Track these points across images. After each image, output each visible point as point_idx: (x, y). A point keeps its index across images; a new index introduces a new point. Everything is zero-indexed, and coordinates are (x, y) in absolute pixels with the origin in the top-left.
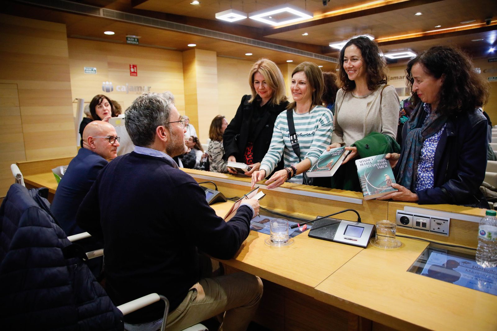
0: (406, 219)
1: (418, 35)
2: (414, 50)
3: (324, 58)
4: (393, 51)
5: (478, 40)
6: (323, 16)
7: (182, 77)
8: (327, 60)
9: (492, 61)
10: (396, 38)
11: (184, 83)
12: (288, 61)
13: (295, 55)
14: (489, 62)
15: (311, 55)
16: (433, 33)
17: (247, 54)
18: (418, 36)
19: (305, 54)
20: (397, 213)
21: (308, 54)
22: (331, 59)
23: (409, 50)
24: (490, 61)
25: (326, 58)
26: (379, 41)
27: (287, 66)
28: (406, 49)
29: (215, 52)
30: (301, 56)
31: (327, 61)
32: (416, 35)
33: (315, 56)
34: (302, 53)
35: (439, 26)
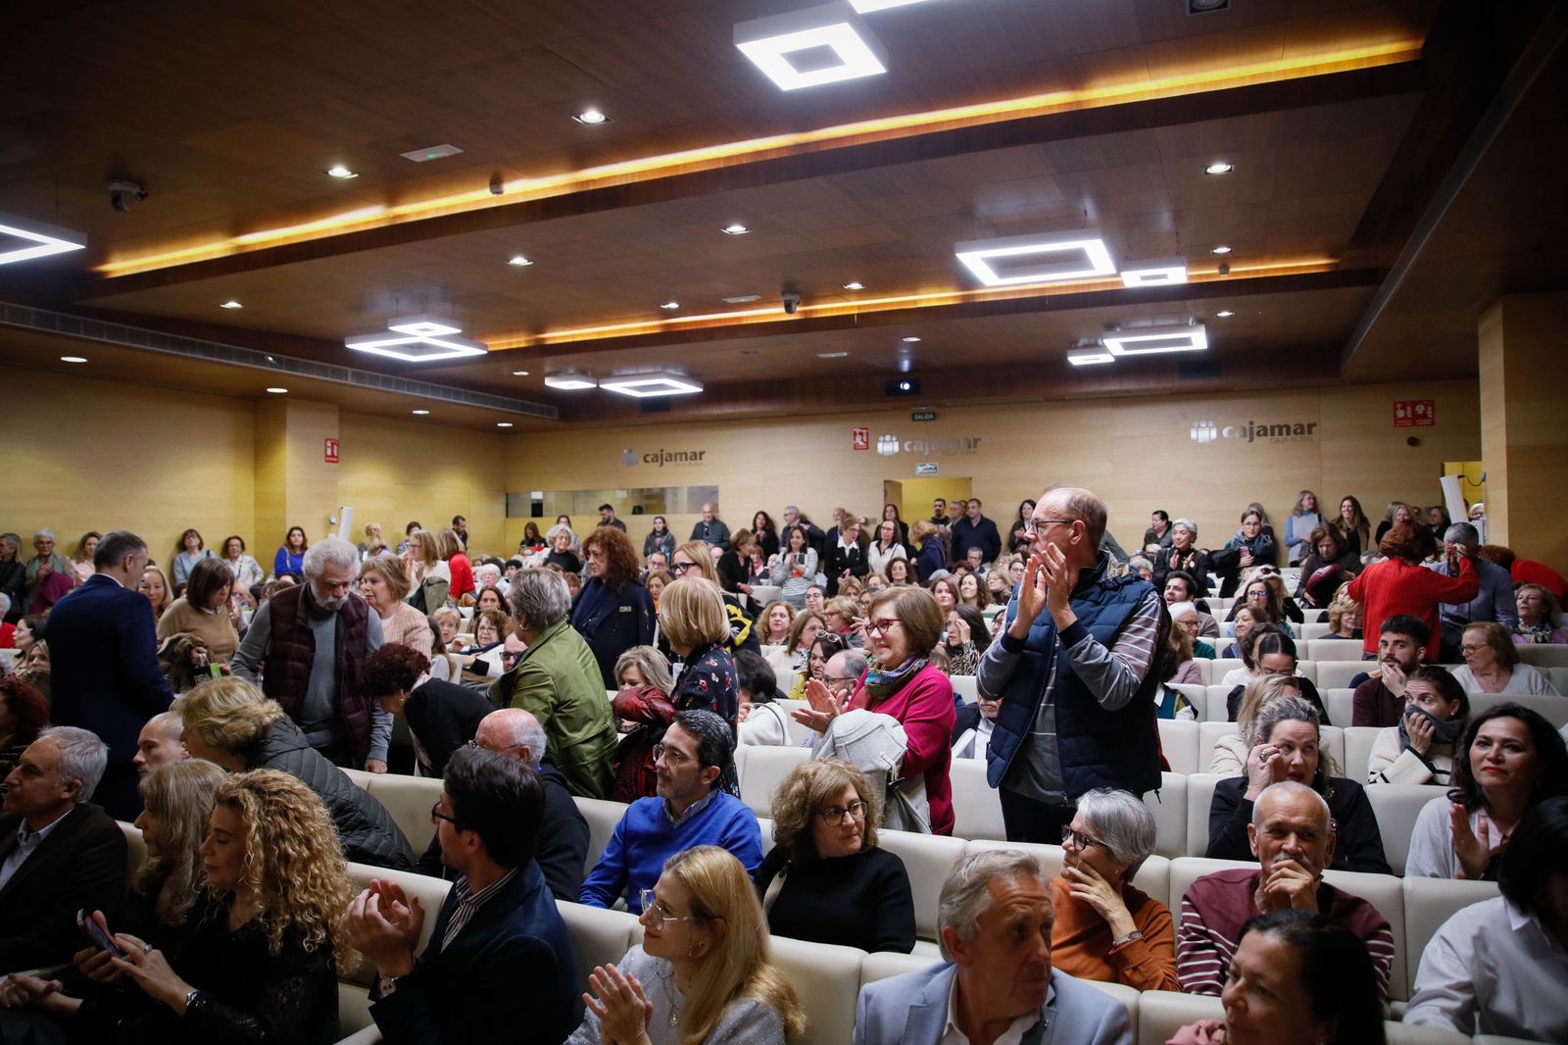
1: (650, 327)
2: (691, 376)
5: (833, 355)
6: (233, 248)
9: (919, 417)
10: (592, 334)
14: (913, 419)
16: (686, 324)
18: (648, 332)
24: (916, 417)
26: (549, 339)
32: (645, 328)
35: (673, 305)
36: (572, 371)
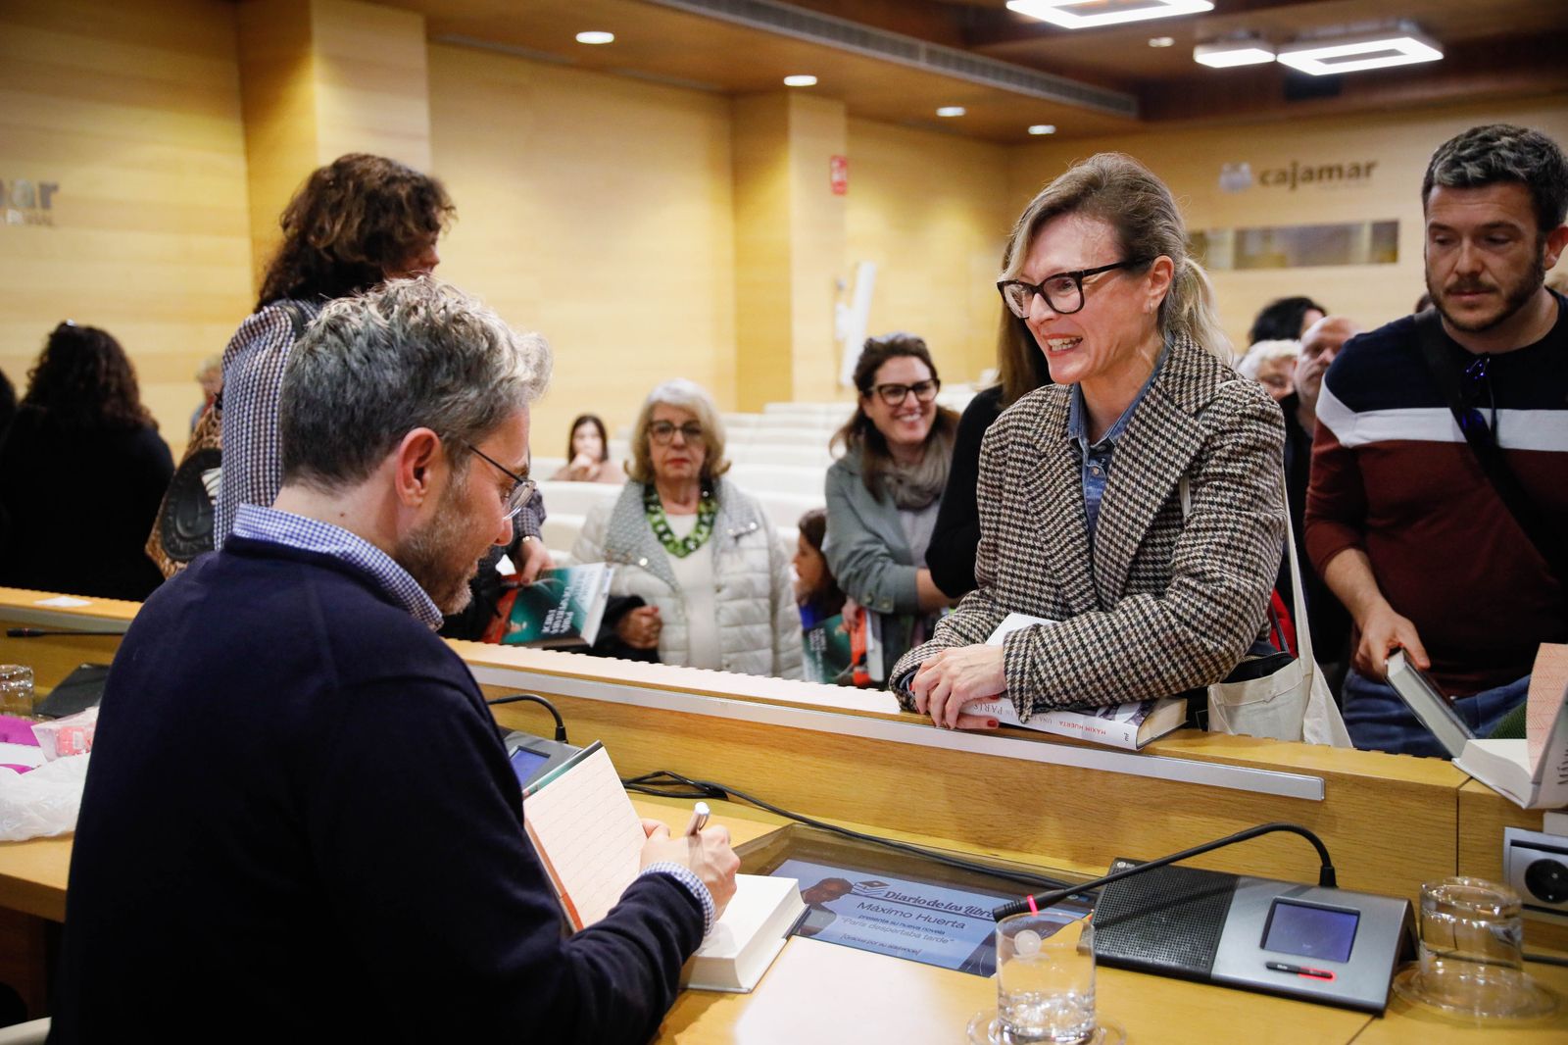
0: (1555, 876)
2: (1427, 31)
3: (972, 67)
4: (1321, 32)
7: (239, 144)
8: (990, 82)
11: (251, 175)
12: (791, 81)
13: (835, 50)
15: (911, 52)
17: (587, 38)
19: (880, 44)
20: (1507, 843)
21: (895, 48)
22: (1009, 76)
23: (1404, 27)
25: (984, 70)
27: (784, 107)
28: (1390, 24)
29: (417, 22)
30: (856, 55)
31: (987, 87)
33: (932, 56)
34: (864, 40)
36: (1242, 33)
